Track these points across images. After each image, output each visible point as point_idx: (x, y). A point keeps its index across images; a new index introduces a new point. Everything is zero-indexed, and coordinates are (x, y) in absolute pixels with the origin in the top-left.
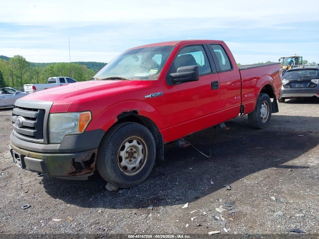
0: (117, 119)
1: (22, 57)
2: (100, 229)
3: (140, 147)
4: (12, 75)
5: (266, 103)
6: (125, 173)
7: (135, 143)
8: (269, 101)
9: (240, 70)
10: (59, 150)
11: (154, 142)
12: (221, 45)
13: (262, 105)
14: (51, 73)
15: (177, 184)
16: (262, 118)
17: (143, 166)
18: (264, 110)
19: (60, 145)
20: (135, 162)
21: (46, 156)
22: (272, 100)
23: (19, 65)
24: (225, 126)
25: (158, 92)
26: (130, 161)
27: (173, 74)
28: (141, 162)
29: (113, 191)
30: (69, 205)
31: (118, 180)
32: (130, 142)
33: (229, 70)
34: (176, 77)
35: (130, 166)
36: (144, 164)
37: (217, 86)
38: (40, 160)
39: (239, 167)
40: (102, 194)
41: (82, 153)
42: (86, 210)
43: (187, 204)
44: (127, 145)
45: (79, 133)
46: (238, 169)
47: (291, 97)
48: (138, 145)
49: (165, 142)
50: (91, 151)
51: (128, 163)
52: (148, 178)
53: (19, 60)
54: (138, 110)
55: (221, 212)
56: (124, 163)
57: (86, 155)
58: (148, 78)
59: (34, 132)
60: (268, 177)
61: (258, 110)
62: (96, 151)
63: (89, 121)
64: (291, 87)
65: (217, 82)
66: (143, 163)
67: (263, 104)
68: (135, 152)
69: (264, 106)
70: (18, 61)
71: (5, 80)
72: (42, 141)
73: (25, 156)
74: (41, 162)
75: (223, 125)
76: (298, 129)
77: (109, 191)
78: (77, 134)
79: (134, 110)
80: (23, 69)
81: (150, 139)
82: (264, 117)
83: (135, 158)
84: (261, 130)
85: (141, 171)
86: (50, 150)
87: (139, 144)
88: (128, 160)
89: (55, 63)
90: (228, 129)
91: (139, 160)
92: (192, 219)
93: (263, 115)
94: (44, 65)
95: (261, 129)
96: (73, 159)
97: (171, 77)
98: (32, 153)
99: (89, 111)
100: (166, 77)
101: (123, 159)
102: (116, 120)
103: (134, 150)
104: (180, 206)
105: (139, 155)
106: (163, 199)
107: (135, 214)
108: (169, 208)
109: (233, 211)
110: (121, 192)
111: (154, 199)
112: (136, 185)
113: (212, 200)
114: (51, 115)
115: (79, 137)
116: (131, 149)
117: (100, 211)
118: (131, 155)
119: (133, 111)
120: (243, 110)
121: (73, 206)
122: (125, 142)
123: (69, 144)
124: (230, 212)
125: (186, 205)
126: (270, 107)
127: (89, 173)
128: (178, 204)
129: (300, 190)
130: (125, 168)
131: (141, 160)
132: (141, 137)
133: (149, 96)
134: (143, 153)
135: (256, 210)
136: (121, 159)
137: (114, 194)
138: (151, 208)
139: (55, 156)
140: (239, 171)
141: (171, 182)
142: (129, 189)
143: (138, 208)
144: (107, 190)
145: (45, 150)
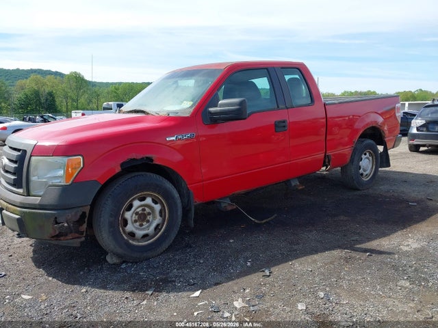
0: (120, 168)
1: (79, 74)
2: (72, 315)
3: (157, 207)
4: (66, 97)
5: (370, 153)
6: (130, 241)
7: (149, 201)
8: (376, 151)
9: (325, 105)
10: (39, 205)
11: (179, 201)
12: (299, 70)
13: (363, 156)
14: (114, 97)
15: (202, 261)
16: (362, 174)
17: (160, 233)
18: (366, 163)
19: (40, 198)
20: (148, 227)
21: (24, 212)
22: (381, 148)
23: (75, 84)
24: (298, 183)
25: (188, 133)
26: (141, 225)
27: (212, 109)
28: (157, 228)
29: (114, 264)
30: (50, 279)
31: (119, 251)
32: (142, 199)
33: (308, 105)
34: (216, 113)
35: (140, 233)
36: (162, 230)
37: (284, 126)
38: (17, 217)
39: (298, 244)
40: (99, 267)
41: (67, 211)
42: (69, 288)
43: (200, 291)
44: (136, 203)
45: (65, 184)
46: (295, 247)
47: (430, 146)
48: (153, 205)
49: (196, 202)
50: (81, 208)
51: (137, 228)
52: (167, 250)
53: (76, 77)
54: (154, 156)
55: (238, 307)
56: (130, 227)
57: (73, 213)
58: (177, 113)
59: (14, 179)
60: (332, 263)
61: (355, 163)
62: (87, 210)
63: (79, 169)
64: (428, 130)
65: (284, 122)
66: (160, 230)
67: (365, 154)
68: (149, 214)
69: (367, 158)
70: (75, 79)
71: (57, 103)
72: (21, 191)
73: (3, 209)
74: (18, 219)
75: (295, 183)
76: (414, 193)
77: (109, 264)
78: (62, 186)
79: (147, 156)
80: (80, 89)
81: (173, 198)
82: (365, 173)
83: (148, 221)
84: (359, 192)
85: (156, 240)
86: (29, 204)
87: (156, 203)
88: (138, 224)
89: (120, 83)
90: (301, 188)
91: (154, 225)
92: (196, 314)
93: (365, 171)
94: (107, 84)
95: (359, 190)
96: (56, 218)
97: (210, 113)
98: (10, 206)
99: (79, 155)
100: (203, 113)
101: (129, 222)
102: (118, 169)
103: (148, 210)
104: (189, 293)
105: (154, 218)
106: (171, 282)
107: (127, 298)
108: (172, 296)
109: (256, 308)
110: (124, 266)
111: (161, 280)
112: (147, 259)
113: (236, 289)
114: (33, 158)
115: (65, 189)
116: (144, 210)
117: (84, 290)
118: (142, 217)
119: (147, 158)
120: (329, 162)
121: (55, 280)
122: (134, 199)
123: (52, 198)
124: (252, 308)
125: (197, 293)
126: (376, 159)
127: (78, 238)
128: (188, 291)
129: (367, 286)
130: (132, 235)
131: (158, 225)
132: (159, 194)
133: (174, 138)
134: (161, 216)
135: (288, 309)
136: (125, 222)
137: (115, 268)
138: (150, 293)
139: (34, 213)
140: (296, 250)
141: (195, 258)
142: (136, 263)
143: (134, 291)
144: (107, 262)
145: (23, 204)
